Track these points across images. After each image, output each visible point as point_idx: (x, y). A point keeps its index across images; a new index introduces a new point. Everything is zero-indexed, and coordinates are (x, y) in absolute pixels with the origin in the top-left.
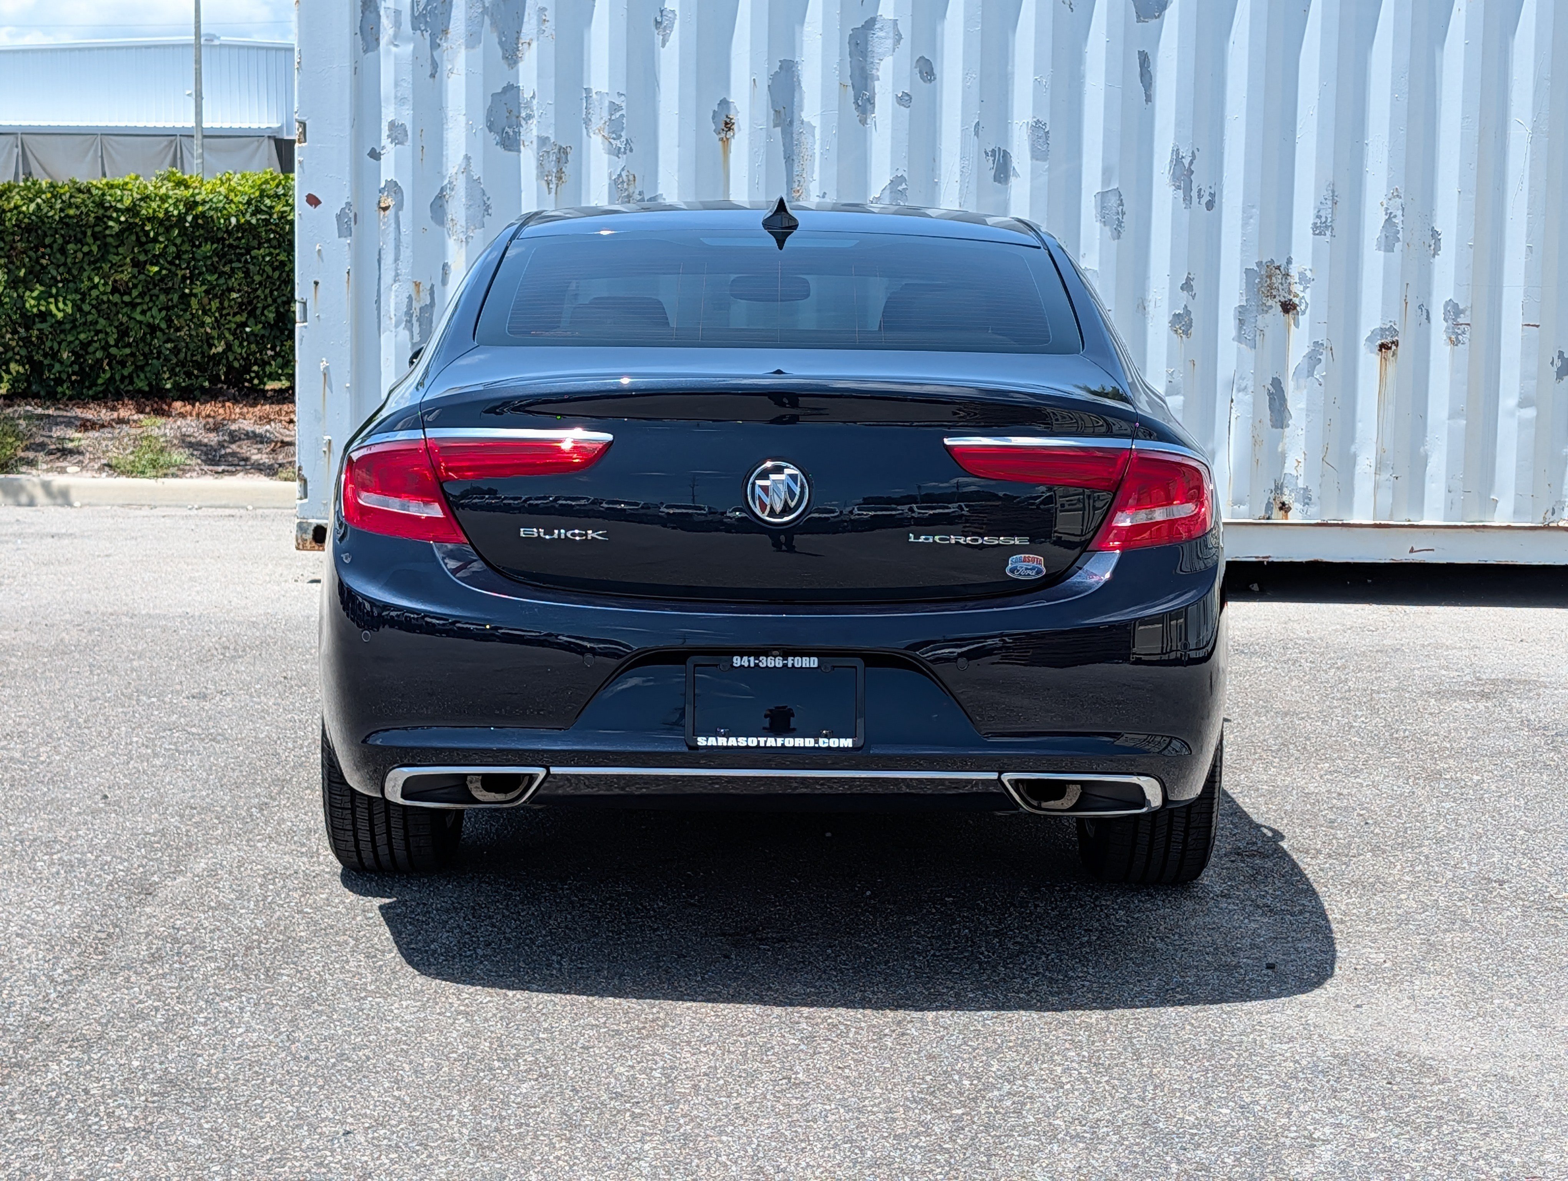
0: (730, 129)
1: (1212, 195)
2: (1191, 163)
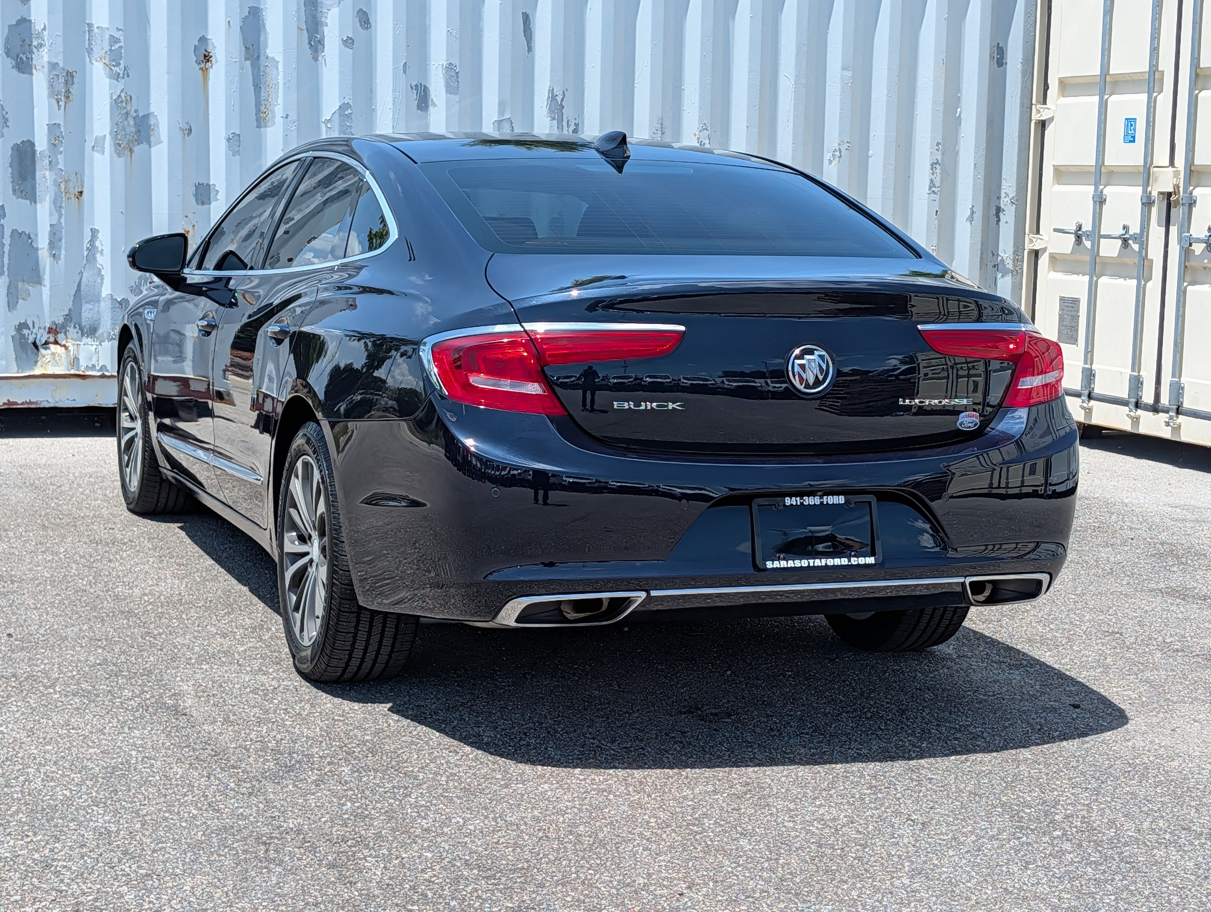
0: (208, 61)
1: (577, 125)
2: (562, 100)
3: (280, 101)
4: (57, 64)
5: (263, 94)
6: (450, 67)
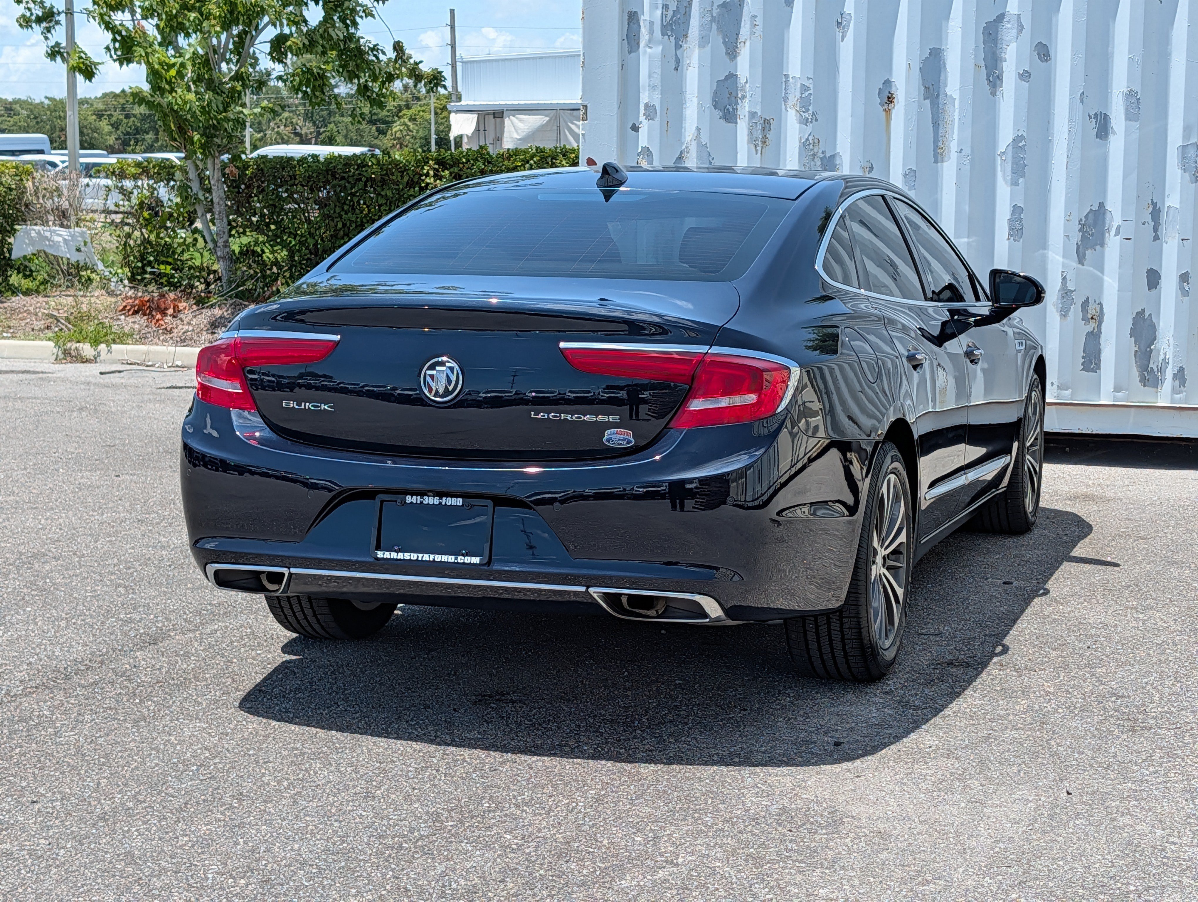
0: (891, 102)
3: (955, 136)
4: (756, 112)
5: (941, 131)
6: (1130, 94)
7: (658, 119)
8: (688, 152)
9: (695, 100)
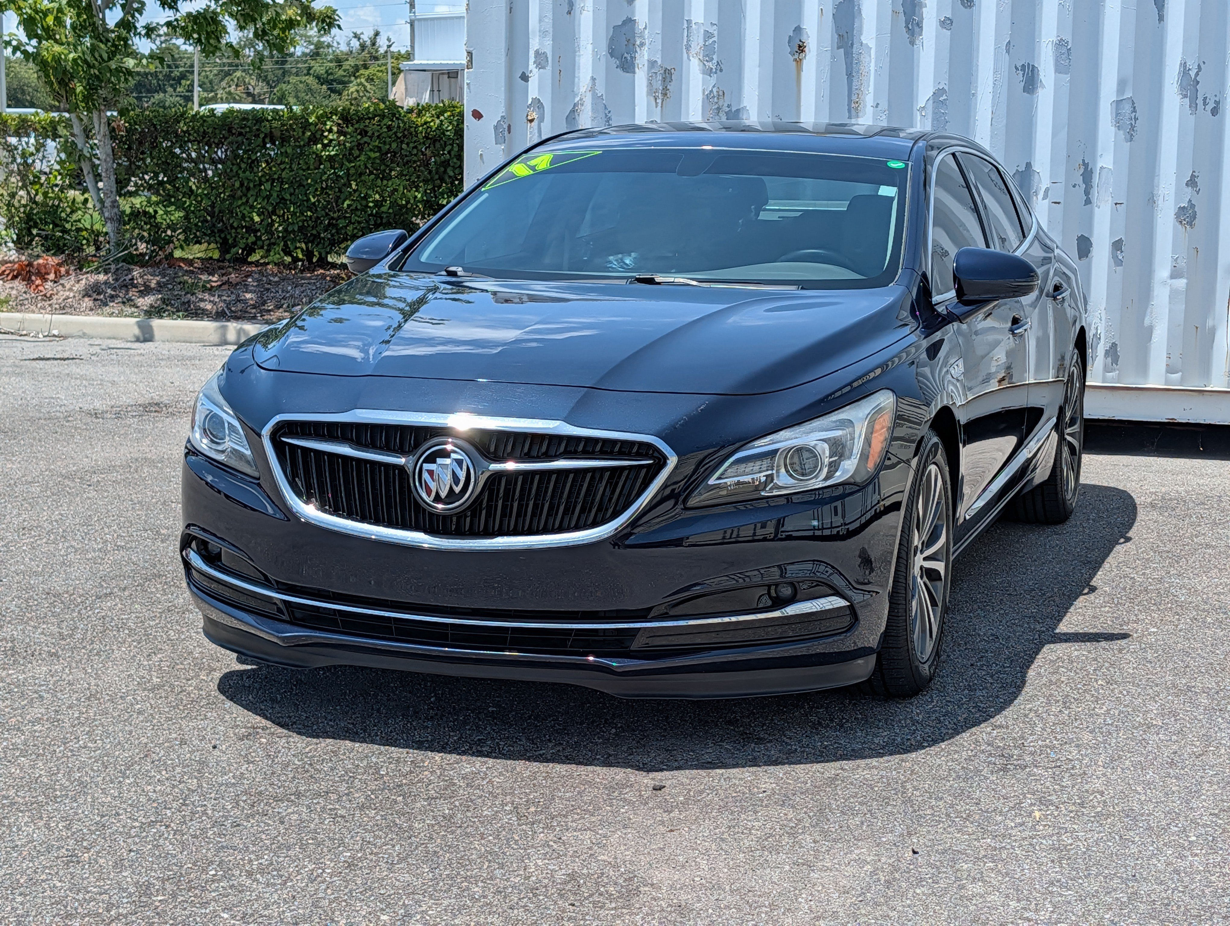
0: (802, 51)
1: (1217, 103)
2: (1197, 74)
4: (655, 61)
5: (855, 83)
6: (1061, 44)
7: (549, 68)
8: (582, 105)
9: (590, 47)
